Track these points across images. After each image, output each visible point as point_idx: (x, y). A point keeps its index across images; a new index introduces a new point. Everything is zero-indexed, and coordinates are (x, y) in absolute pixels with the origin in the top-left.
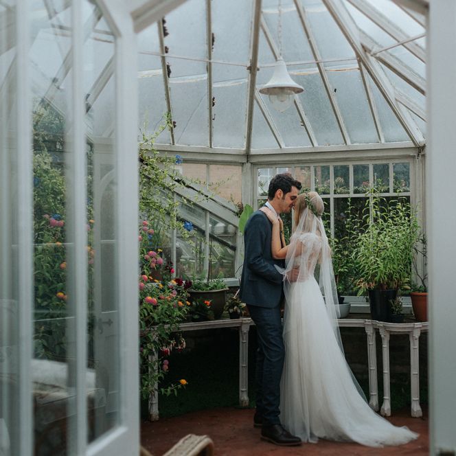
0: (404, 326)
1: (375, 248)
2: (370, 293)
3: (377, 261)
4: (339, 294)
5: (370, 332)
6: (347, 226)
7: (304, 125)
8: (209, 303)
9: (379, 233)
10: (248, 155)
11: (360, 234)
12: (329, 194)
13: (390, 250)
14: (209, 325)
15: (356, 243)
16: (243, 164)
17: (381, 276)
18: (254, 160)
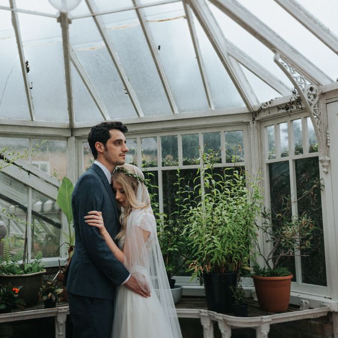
0: (250, 321)
1: (210, 223)
2: (206, 278)
3: (213, 239)
4: (169, 276)
5: (206, 324)
6: (177, 200)
7: (128, 93)
8: (17, 290)
9: (215, 206)
10: (72, 129)
11: (191, 208)
12: (157, 166)
13: (228, 225)
14: (18, 317)
15: (187, 217)
16: (68, 138)
17: (218, 258)
18: (78, 134)
